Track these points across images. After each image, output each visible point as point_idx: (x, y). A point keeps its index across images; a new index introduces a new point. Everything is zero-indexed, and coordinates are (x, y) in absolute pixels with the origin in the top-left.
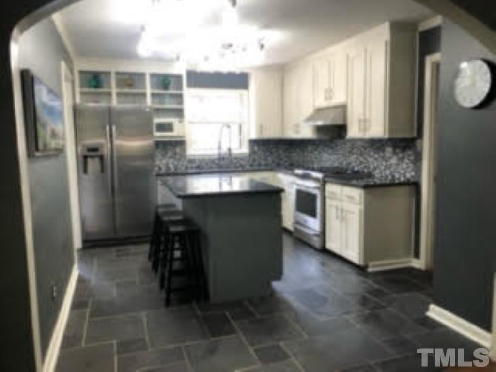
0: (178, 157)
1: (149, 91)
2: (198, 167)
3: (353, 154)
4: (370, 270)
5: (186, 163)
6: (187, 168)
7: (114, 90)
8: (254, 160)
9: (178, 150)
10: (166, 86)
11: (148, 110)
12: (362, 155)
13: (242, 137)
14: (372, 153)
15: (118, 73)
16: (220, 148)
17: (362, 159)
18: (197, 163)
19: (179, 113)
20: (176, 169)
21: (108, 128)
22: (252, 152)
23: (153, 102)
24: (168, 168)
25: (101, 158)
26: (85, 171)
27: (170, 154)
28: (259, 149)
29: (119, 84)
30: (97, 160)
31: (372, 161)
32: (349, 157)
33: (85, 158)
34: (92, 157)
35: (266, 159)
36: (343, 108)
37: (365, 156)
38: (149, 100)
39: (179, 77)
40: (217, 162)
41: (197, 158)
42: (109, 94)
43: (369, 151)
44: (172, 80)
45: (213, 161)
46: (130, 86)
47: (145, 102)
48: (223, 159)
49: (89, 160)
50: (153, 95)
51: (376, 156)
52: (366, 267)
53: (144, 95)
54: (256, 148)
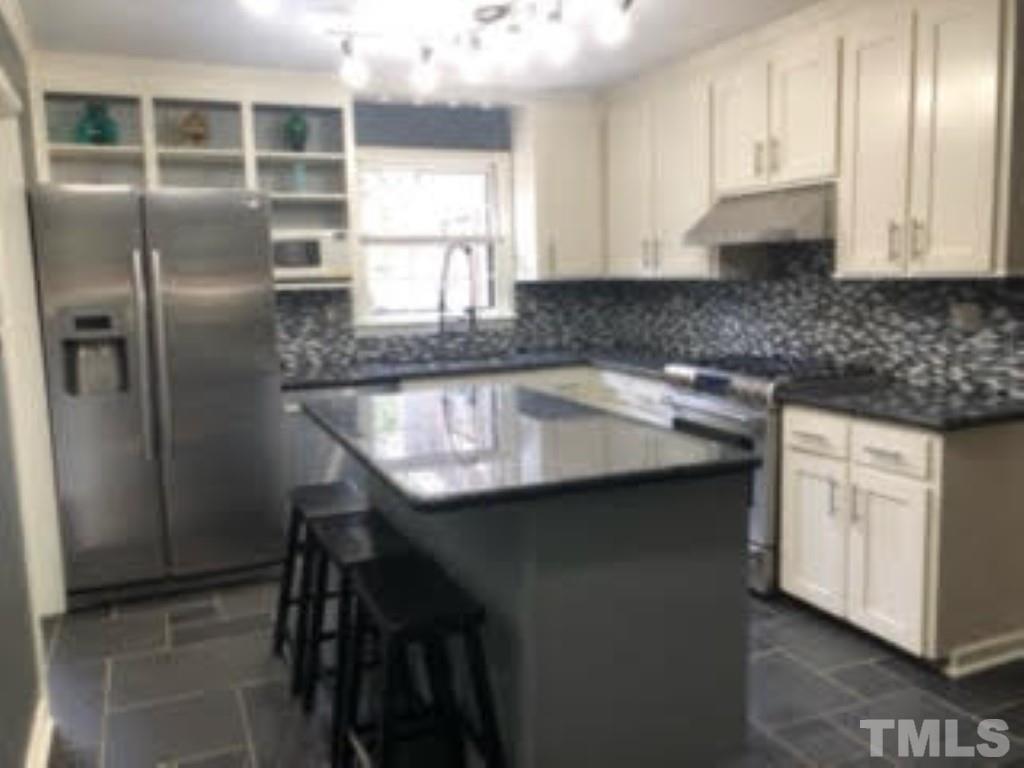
0: (330, 333)
1: (250, 153)
2: (384, 360)
3: (828, 320)
4: (954, 671)
5: (350, 349)
6: (354, 362)
7: (151, 150)
8: (529, 339)
9: (331, 315)
10: (296, 141)
11: (254, 204)
12: (858, 324)
13: (496, 275)
14: (896, 320)
15: (159, 103)
16: (442, 306)
17: (858, 336)
18: (383, 348)
19: (335, 213)
20: (327, 365)
21: (137, 257)
22: (524, 315)
23: (262, 184)
24: (305, 365)
25: (120, 345)
26: (72, 385)
27: (309, 325)
28: (540, 308)
29: (166, 134)
30: (106, 352)
31: (899, 343)
32: (811, 328)
33: (71, 346)
34: (92, 344)
35: (558, 333)
36: (824, 192)
37: (871, 326)
38: (252, 178)
39: (332, 115)
40: (433, 342)
41: (382, 335)
42: (138, 162)
43: (886, 314)
44: (314, 124)
45: (422, 342)
46: (198, 139)
47: (243, 183)
48: (453, 335)
49: (83, 353)
50: (263, 165)
51: (914, 326)
52: (944, 661)
53: (237, 165)
54: (532, 306)
